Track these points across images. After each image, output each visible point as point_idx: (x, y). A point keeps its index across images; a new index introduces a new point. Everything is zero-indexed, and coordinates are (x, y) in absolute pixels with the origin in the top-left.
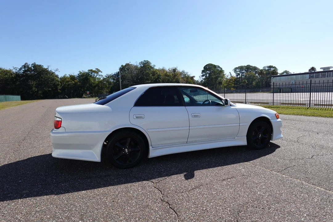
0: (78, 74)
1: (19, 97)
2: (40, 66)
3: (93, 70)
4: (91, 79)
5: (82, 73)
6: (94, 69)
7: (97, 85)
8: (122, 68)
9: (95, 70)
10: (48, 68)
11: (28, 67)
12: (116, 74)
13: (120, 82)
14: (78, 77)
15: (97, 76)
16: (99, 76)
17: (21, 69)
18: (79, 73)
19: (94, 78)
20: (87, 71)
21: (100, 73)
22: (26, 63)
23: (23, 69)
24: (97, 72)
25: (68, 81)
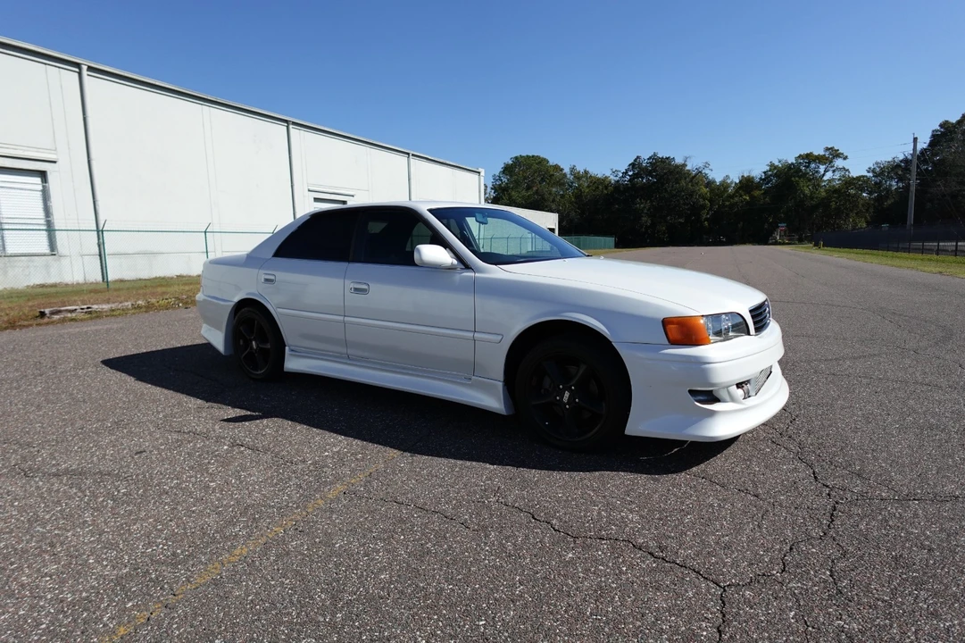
0: (765, 173)
1: (611, 240)
2: (666, 161)
3: (816, 153)
4: (802, 183)
5: (776, 167)
6: (819, 151)
7: (824, 203)
8: (943, 134)
9: (822, 153)
10: (684, 165)
11: (640, 164)
12: (910, 157)
13: (913, 189)
14: (764, 180)
15: (825, 171)
16: (834, 171)
17: (625, 173)
18: (768, 168)
19: (816, 180)
20: (792, 160)
21: (839, 163)
22: (638, 157)
23: (630, 173)
24: (827, 159)
25: (731, 197)
